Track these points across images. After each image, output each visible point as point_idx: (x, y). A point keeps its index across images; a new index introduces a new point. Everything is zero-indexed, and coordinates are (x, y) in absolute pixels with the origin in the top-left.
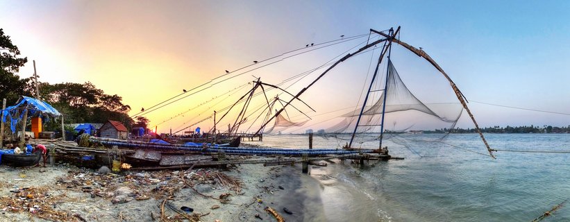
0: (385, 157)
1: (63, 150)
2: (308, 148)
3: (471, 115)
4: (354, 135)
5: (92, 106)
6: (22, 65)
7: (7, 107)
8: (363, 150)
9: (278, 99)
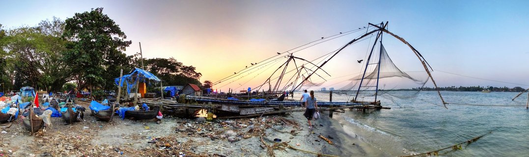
0: (378, 107)
1: (168, 106)
2: (329, 101)
3: (433, 81)
4: (358, 92)
5: (174, 74)
6: (128, 46)
7: (123, 74)
8: (365, 102)
9: (303, 67)
